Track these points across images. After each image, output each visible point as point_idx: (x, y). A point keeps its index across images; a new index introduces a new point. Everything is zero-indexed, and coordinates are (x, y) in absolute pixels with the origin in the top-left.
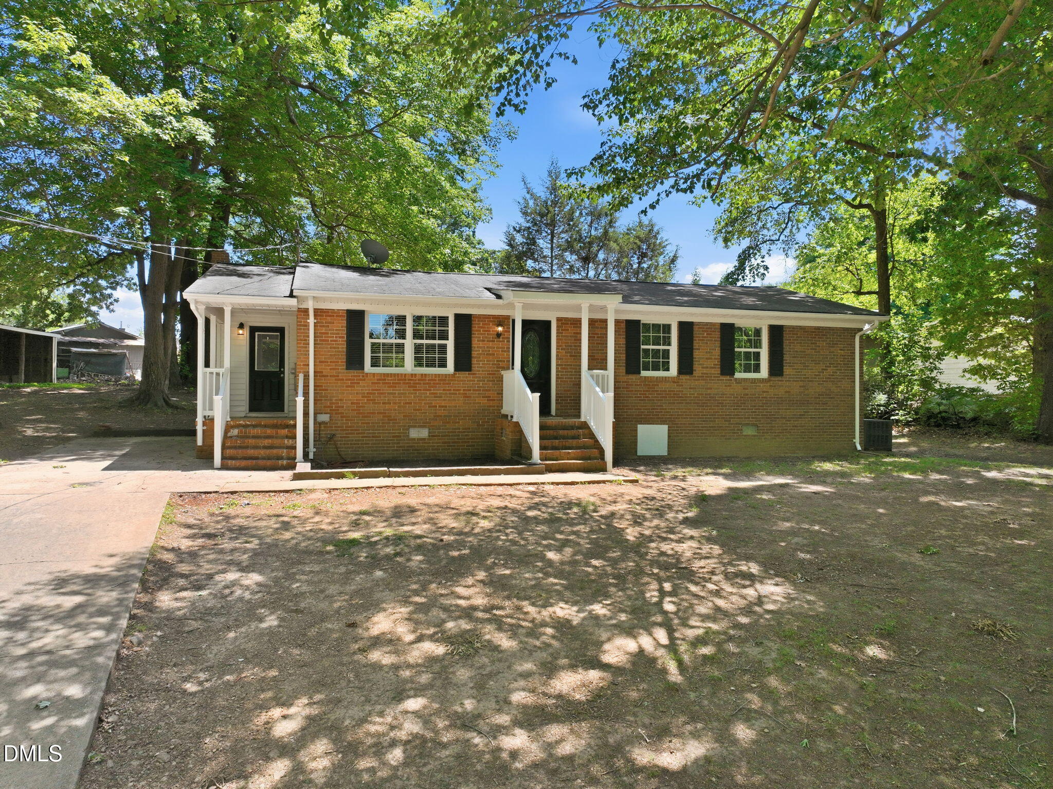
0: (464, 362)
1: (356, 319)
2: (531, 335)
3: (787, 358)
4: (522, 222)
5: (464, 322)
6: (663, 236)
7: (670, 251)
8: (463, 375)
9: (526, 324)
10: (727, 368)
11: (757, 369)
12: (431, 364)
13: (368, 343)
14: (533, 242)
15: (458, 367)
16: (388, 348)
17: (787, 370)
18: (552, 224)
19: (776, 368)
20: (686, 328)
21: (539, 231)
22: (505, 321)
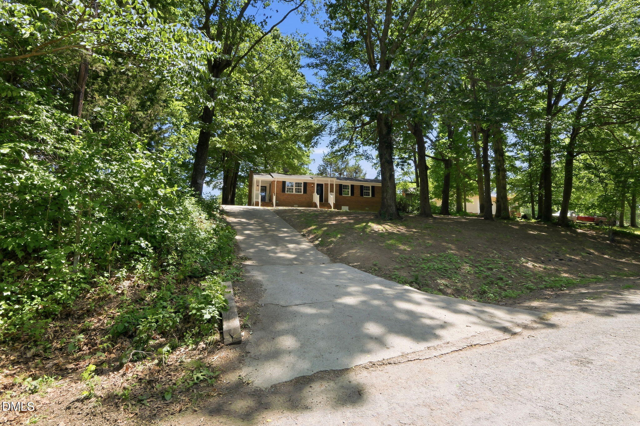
0: (305, 191)
1: (284, 183)
2: (319, 187)
3: (376, 193)
4: (322, 163)
5: (305, 184)
6: (362, 168)
7: (364, 172)
8: (305, 194)
9: (318, 185)
10: (362, 194)
11: (369, 195)
12: (298, 192)
13: (286, 187)
14: (326, 169)
15: (304, 192)
16: (290, 189)
17: (376, 195)
18: (331, 164)
19: (373, 195)
20: (352, 186)
21: (327, 166)
22: (313, 184)
